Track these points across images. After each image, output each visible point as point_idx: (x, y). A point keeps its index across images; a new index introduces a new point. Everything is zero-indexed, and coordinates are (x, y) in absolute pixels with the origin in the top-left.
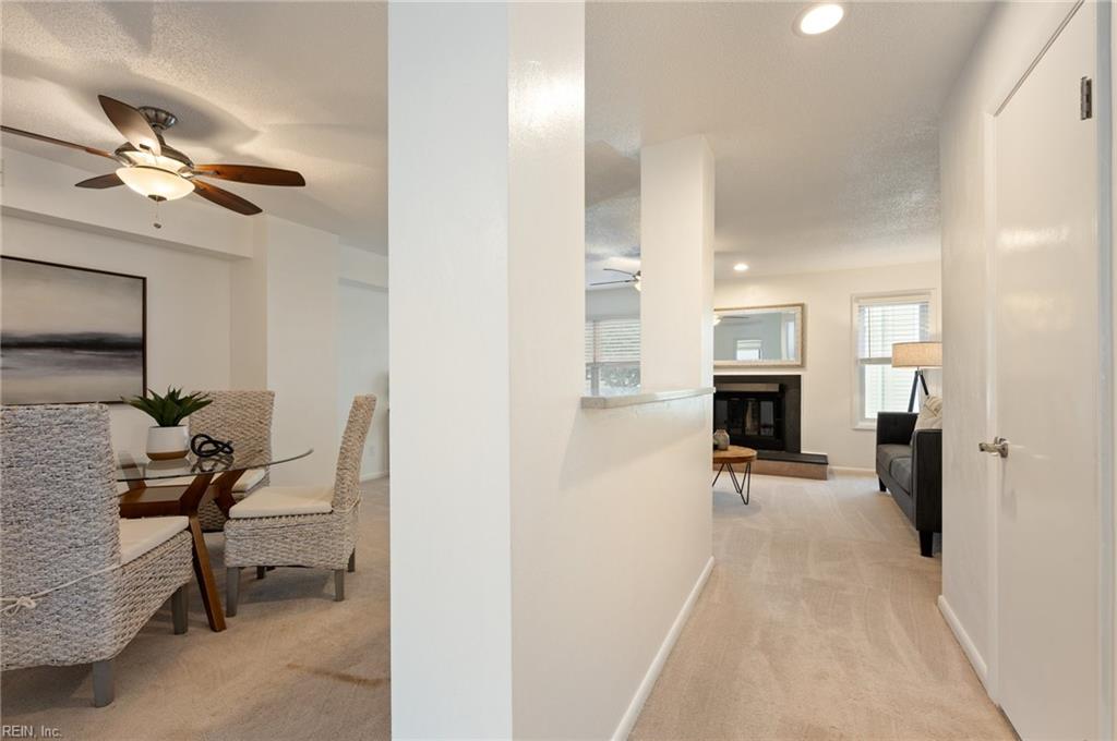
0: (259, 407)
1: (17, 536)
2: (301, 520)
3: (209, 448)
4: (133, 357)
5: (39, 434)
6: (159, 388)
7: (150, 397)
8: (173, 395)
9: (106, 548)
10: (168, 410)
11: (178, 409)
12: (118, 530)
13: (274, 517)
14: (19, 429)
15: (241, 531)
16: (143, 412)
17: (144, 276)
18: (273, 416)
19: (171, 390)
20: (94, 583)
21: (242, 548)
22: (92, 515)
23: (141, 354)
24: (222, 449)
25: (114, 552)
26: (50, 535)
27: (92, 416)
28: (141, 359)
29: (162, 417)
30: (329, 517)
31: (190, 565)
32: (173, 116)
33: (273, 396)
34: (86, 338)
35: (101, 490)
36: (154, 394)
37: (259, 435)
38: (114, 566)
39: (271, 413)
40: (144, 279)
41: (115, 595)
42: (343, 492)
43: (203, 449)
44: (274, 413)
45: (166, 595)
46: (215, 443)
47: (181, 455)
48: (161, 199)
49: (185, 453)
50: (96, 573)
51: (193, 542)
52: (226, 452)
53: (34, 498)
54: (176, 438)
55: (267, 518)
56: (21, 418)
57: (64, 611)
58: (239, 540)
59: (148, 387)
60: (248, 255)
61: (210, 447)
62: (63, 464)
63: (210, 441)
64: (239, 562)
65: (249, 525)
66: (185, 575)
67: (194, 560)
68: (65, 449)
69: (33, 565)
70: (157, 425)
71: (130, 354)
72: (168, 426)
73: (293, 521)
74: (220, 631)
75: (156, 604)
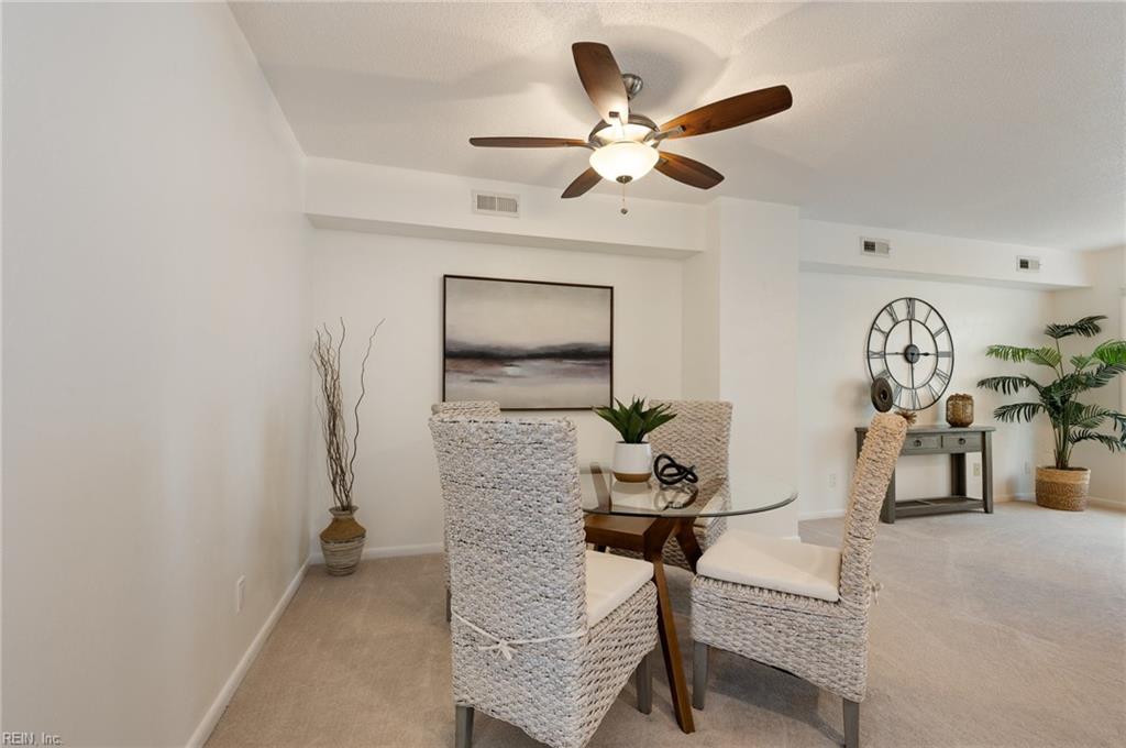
0: (717, 419)
1: (499, 567)
2: (791, 602)
3: (674, 473)
4: (603, 365)
5: (515, 452)
6: (625, 399)
7: (616, 407)
8: (637, 406)
9: (572, 607)
10: (634, 423)
11: (642, 424)
12: (585, 584)
13: (752, 587)
14: (500, 445)
15: (711, 596)
16: (609, 424)
17: (611, 285)
18: (731, 433)
19: (636, 401)
20: (561, 649)
21: (712, 621)
22: (560, 561)
23: (609, 362)
24: (685, 474)
25: (581, 614)
26: (525, 575)
27: (560, 435)
28: (609, 367)
29: (627, 431)
30: (835, 610)
31: (655, 628)
32: (639, 79)
33: (731, 408)
34: (571, 348)
35: (568, 532)
36: (620, 404)
37: (716, 455)
38: (581, 633)
39: (728, 429)
40: (612, 288)
41: (581, 670)
42: (858, 576)
43: (665, 472)
44: (732, 428)
45: (631, 668)
46: (678, 467)
47: (644, 478)
48: (628, 179)
49: (649, 475)
50: (563, 637)
51: (658, 598)
52: (689, 480)
53: (512, 529)
54: (638, 458)
55: (743, 585)
56: (501, 432)
57: (535, 671)
58: (708, 609)
59: (615, 396)
60: (699, 249)
61: (673, 471)
62: (534, 492)
63: (673, 464)
64: (708, 639)
65: (721, 591)
66: (649, 641)
67: (658, 621)
68: (535, 474)
69: (511, 605)
70: (622, 439)
71: (601, 362)
72: (632, 442)
73: (780, 602)
74: (688, 733)
75: (622, 678)
